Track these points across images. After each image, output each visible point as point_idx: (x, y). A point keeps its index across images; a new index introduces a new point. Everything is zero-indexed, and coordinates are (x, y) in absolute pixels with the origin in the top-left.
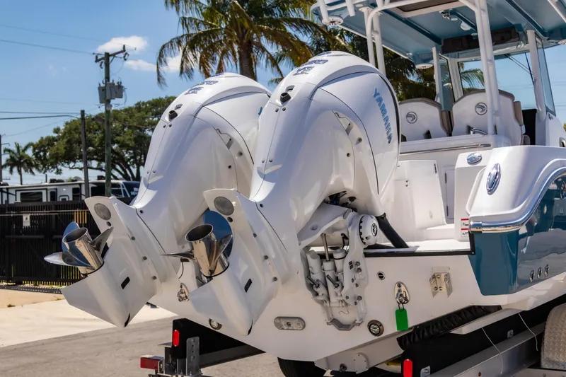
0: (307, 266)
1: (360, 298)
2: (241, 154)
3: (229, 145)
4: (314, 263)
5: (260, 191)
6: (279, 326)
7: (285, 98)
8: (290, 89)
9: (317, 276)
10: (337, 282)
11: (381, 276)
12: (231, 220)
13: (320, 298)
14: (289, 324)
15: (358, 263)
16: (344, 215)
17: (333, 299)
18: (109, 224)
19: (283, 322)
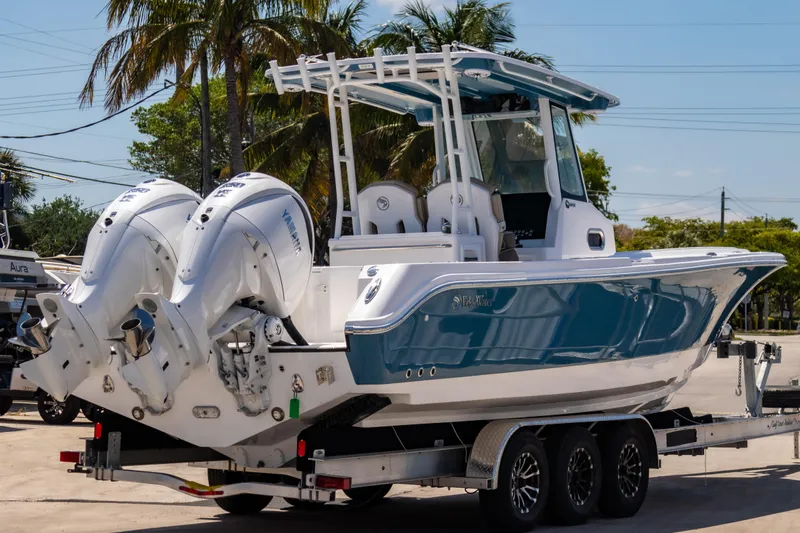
0: (221, 358)
1: (265, 388)
2: (168, 258)
3: (157, 251)
4: (226, 356)
5: (180, 292)
6: (196, 414)
7: (205, 218)
8: (210, 210)
9: (228, 367)
10: (245, 373)
11: (282, 369)
12: (154, 316)
13: (230, 386)
14: (205, 413)
15: (263, 357)
16: (251, 316)
17: (242, 387)
18: (55, 316)
19: (201, 411)
